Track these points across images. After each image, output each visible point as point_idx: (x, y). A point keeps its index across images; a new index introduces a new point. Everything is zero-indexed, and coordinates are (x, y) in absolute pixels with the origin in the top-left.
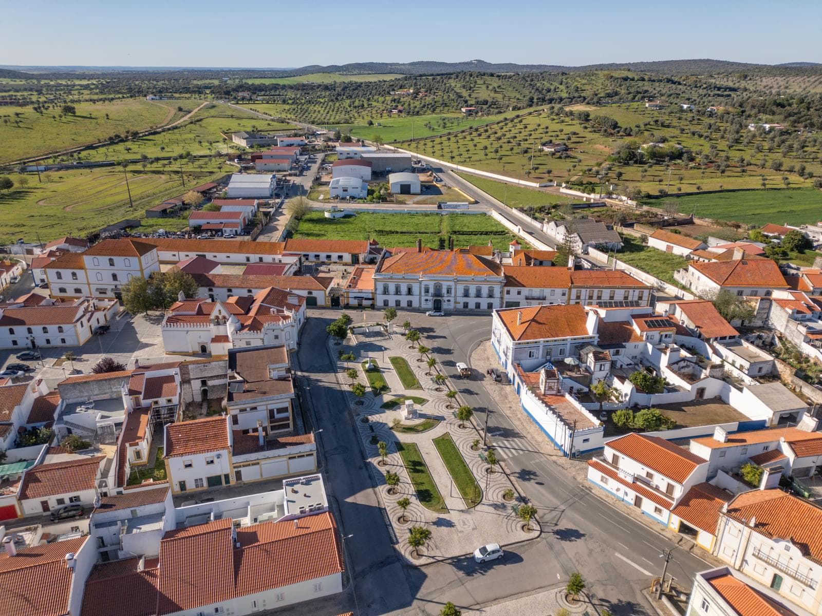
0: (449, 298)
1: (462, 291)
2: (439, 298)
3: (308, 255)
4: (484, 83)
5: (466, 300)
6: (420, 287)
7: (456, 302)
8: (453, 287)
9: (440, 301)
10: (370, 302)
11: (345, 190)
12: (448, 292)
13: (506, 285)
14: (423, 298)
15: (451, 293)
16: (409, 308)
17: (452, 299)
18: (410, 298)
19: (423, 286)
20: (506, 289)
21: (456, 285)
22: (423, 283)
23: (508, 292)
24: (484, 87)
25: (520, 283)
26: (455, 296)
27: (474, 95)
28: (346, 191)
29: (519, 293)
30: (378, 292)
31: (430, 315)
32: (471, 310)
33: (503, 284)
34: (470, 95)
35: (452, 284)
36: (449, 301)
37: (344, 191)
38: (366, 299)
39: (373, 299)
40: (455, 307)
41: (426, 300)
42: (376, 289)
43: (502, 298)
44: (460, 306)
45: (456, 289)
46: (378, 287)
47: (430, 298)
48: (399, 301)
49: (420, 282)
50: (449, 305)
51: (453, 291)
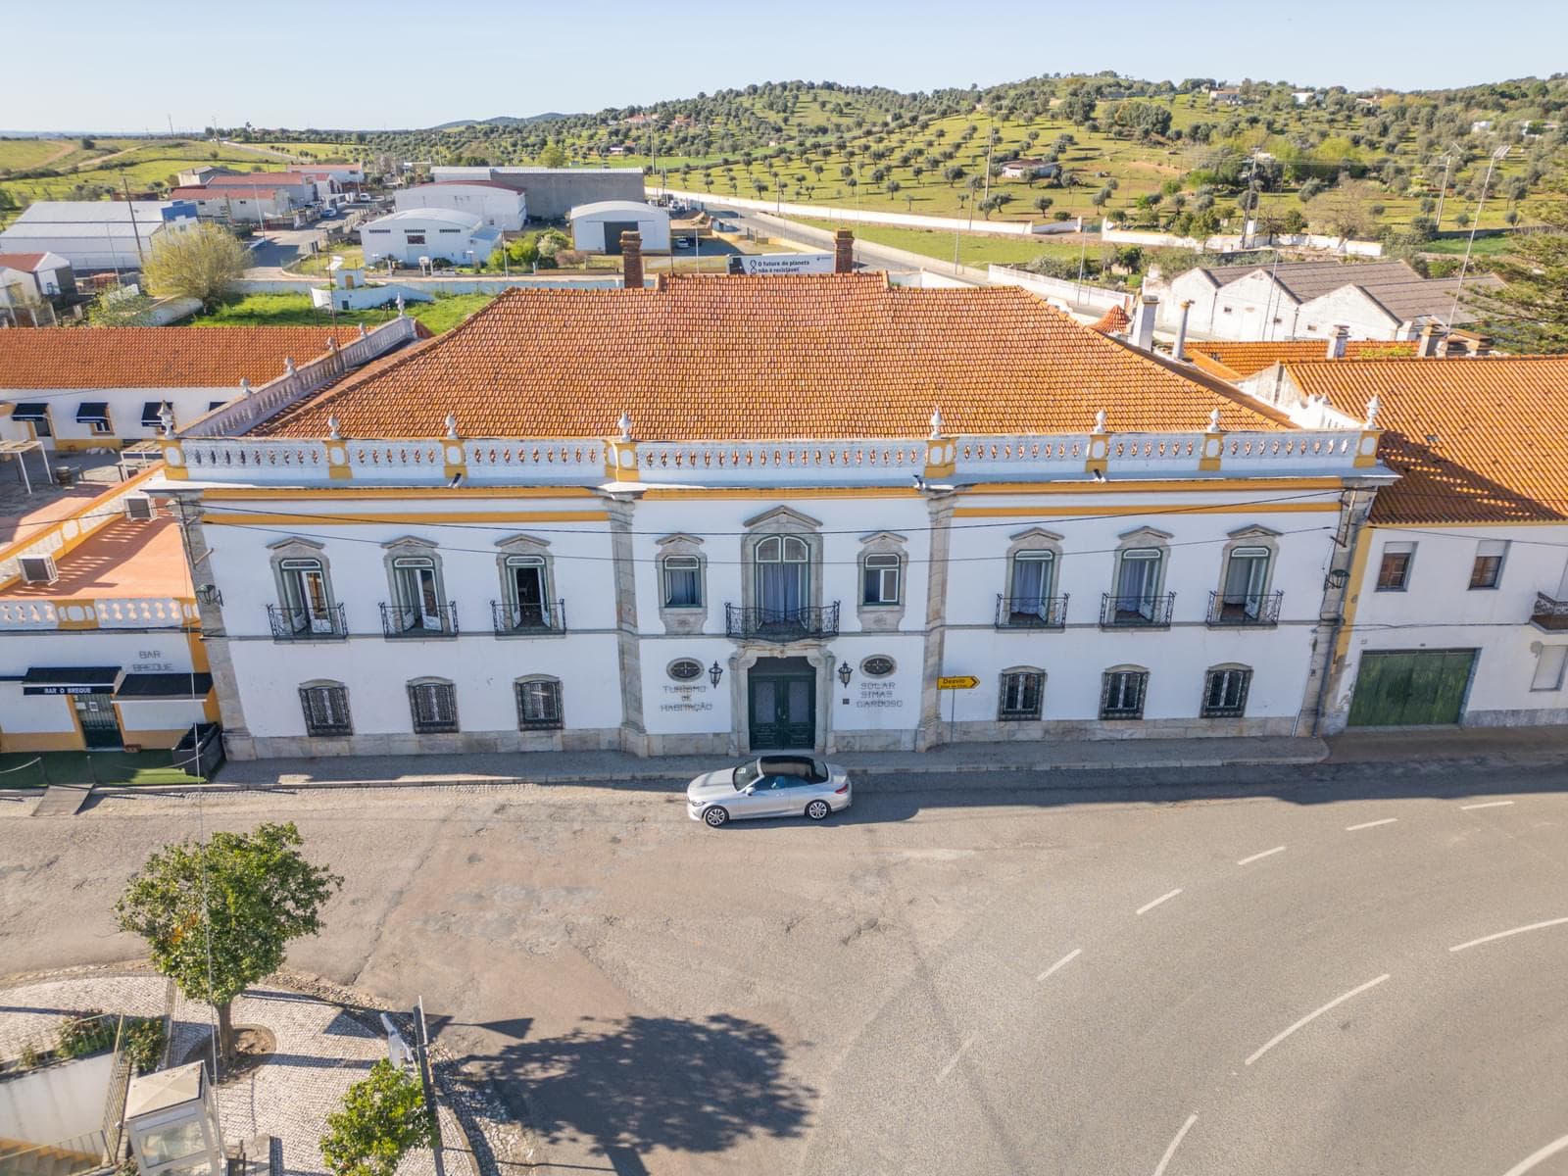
0: (878, 646)
1: (997, 578)
2: (793, 650)
3: (41, 408)
4: (815, 99)
5: (1026, 649)
6: (623, 561)
7: (939, 678)
8: (917, 548)
9: (803, 671)
10: (181, 713)
11: (416, 239)
12: (870, 597)
13: (1388, 507)
14: (656, 657)
15: (895, 601)
16: (537, 741)
17: (908, 654)
18: (534, 656)
19: (646, 553)
20: (1382, 540)
21: (938, 525)
22: (650, 519)
23: (1395, 573)
24: (816, 106)
25: (1499, 491)
26: (936, 625)
27: (793, 121)
28: (420, 240)
29: (1486, 575)
30: (233, 619)
31: (723, 819)
32: (1071, 731)
33: (1360, 501)
34: (786, 120)
35: (908, 514)
36: (880, 666)
37: (412, 240)
38: (146, 685)
39: (203, 683)
40: (931, 718)
41: (684, 670)
42: (209, 596)
43: (1335, 623)
44: (978, 707)
45: (938, 561)
46: (221, 572)
47: (712, 651)
48: (446, 691)
49: (619, 515)
50: (878, 701)
51: (915, 582)
